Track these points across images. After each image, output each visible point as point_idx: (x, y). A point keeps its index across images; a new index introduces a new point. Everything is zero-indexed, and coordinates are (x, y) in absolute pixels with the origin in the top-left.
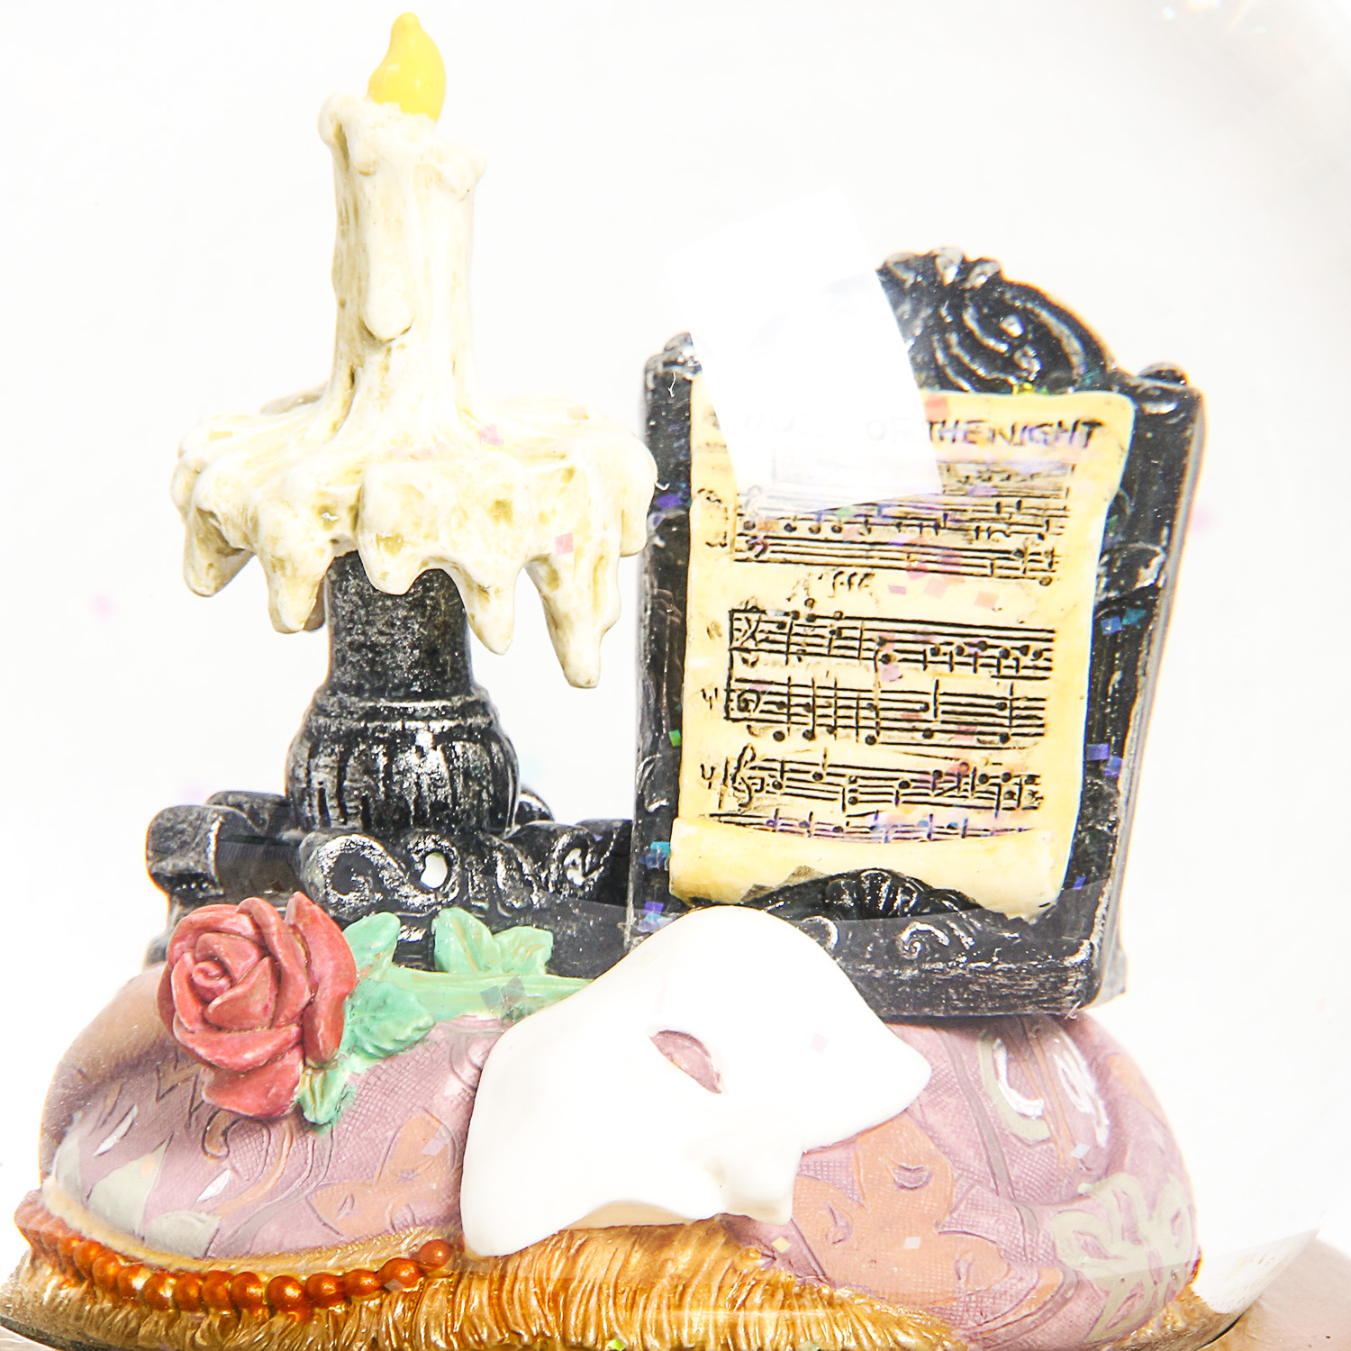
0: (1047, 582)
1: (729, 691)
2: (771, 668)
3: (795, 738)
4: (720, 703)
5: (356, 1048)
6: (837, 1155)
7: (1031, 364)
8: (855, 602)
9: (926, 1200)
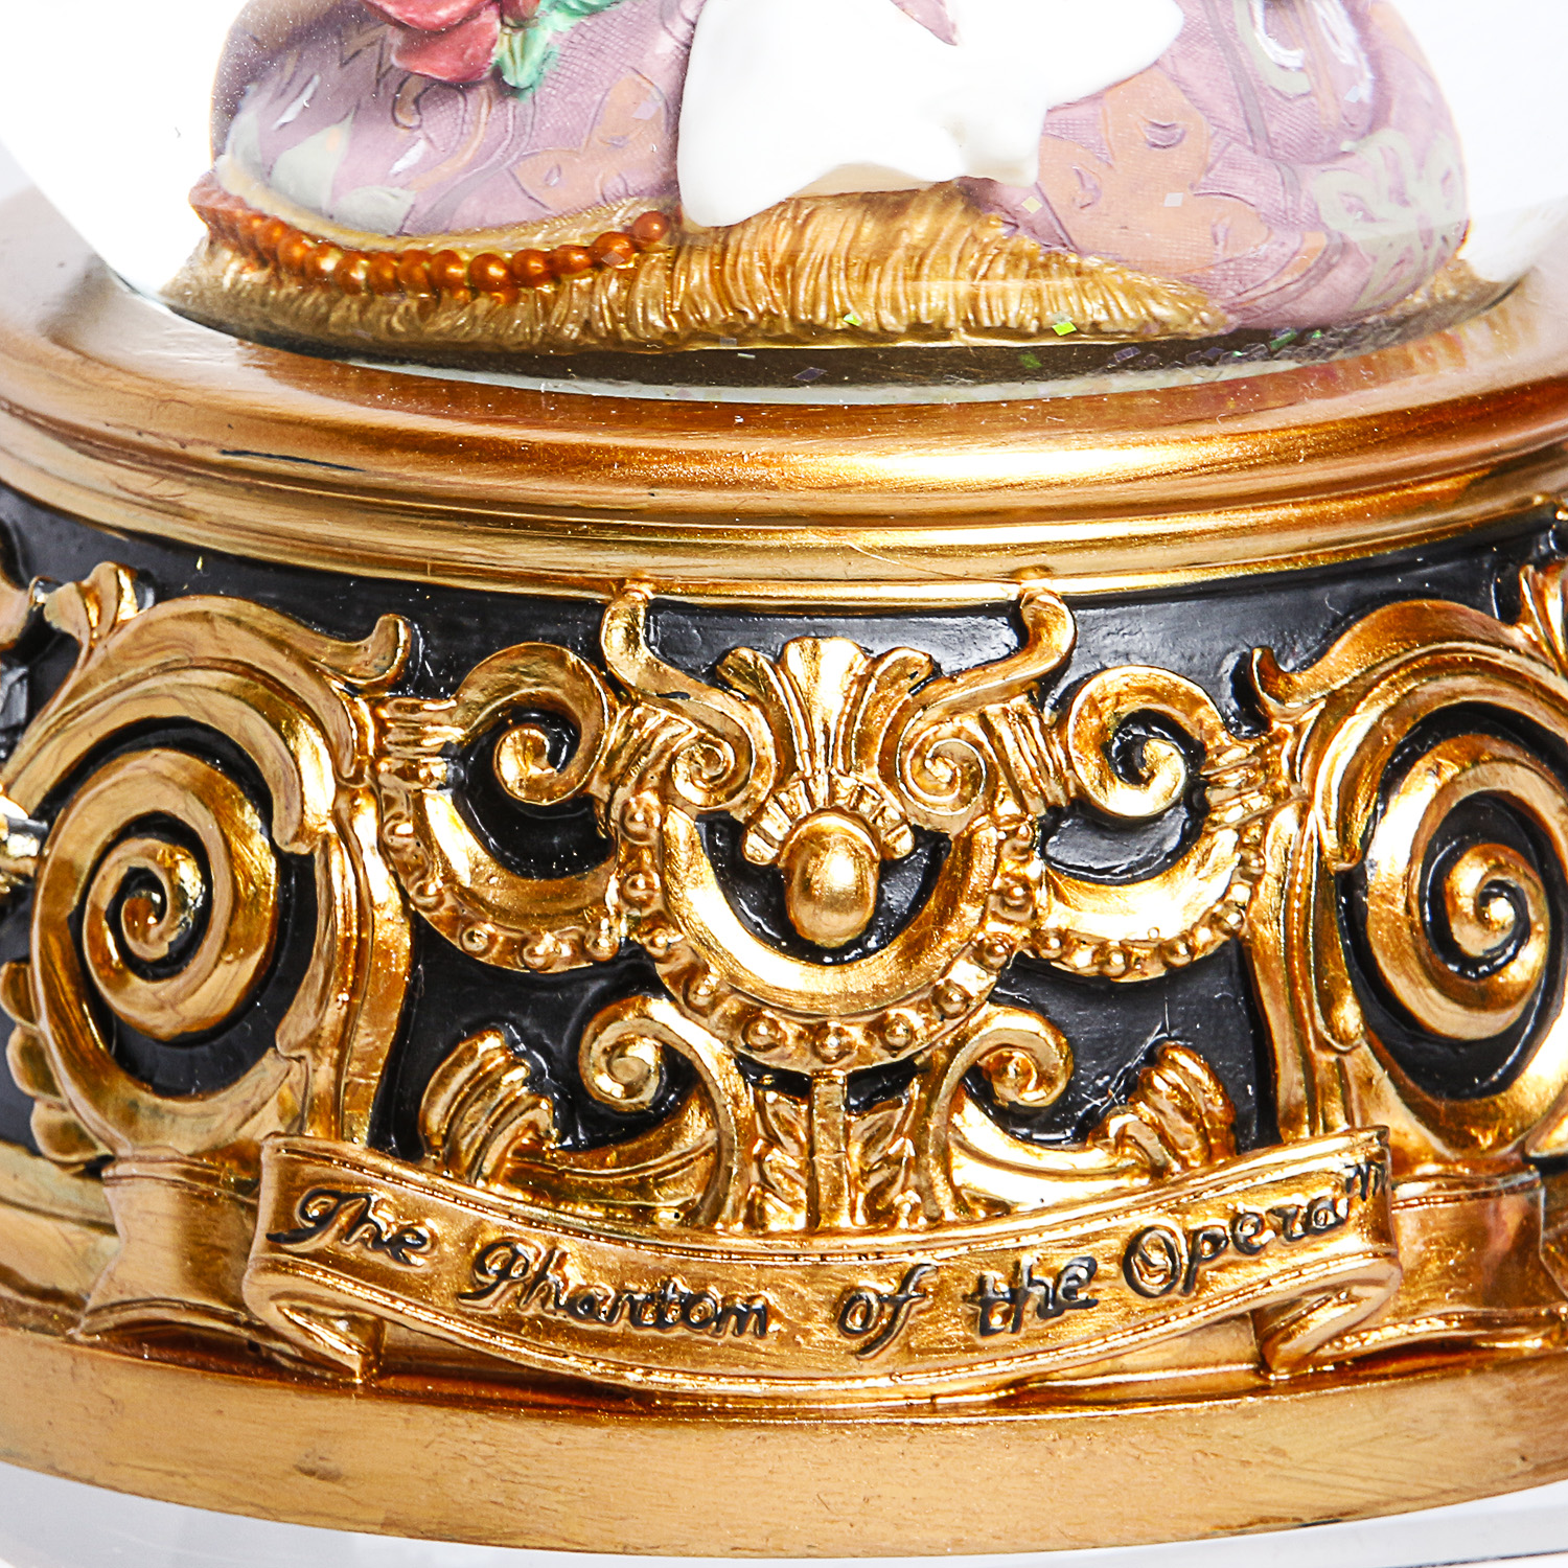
9: (1180, 160)
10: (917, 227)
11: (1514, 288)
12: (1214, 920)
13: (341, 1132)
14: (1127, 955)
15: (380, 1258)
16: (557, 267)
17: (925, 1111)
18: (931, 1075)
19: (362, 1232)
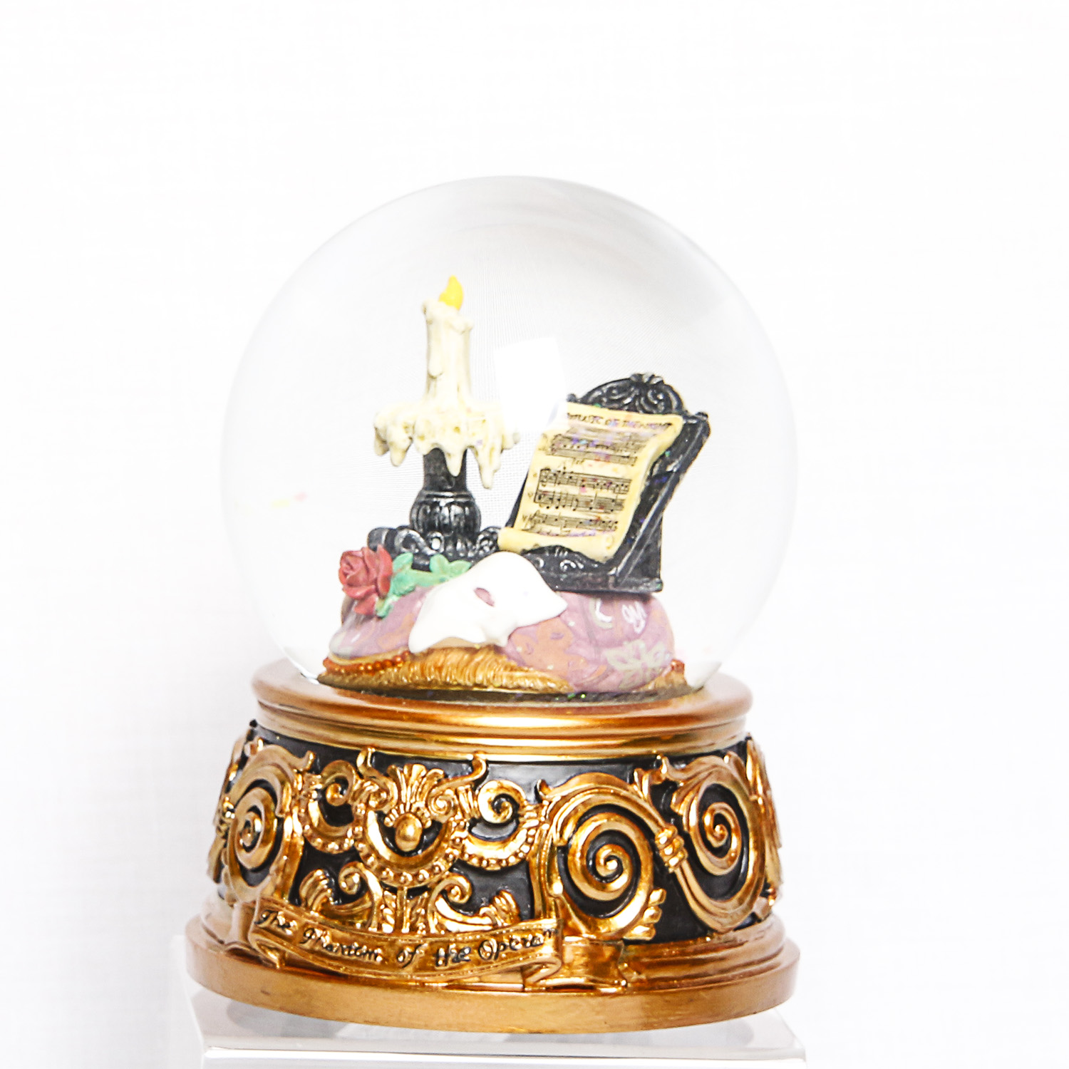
0: (633, 465)
1: (536, 493)
2: (550, 487)
3: (553, 508)
4: (533, 497)
5: (394, 593)
6: (532, 628)
7: (662, 407)
8: (577, 468)
9: (561, 643)
10: (479, 658)
11: (701, 689)
12: (516, 855)
13: (282, 897)
14: (488, 861)
15: (279, 930)
16: (383, 665)
17: (428, 900)
18: (430, 890)
19: (275, 923)
